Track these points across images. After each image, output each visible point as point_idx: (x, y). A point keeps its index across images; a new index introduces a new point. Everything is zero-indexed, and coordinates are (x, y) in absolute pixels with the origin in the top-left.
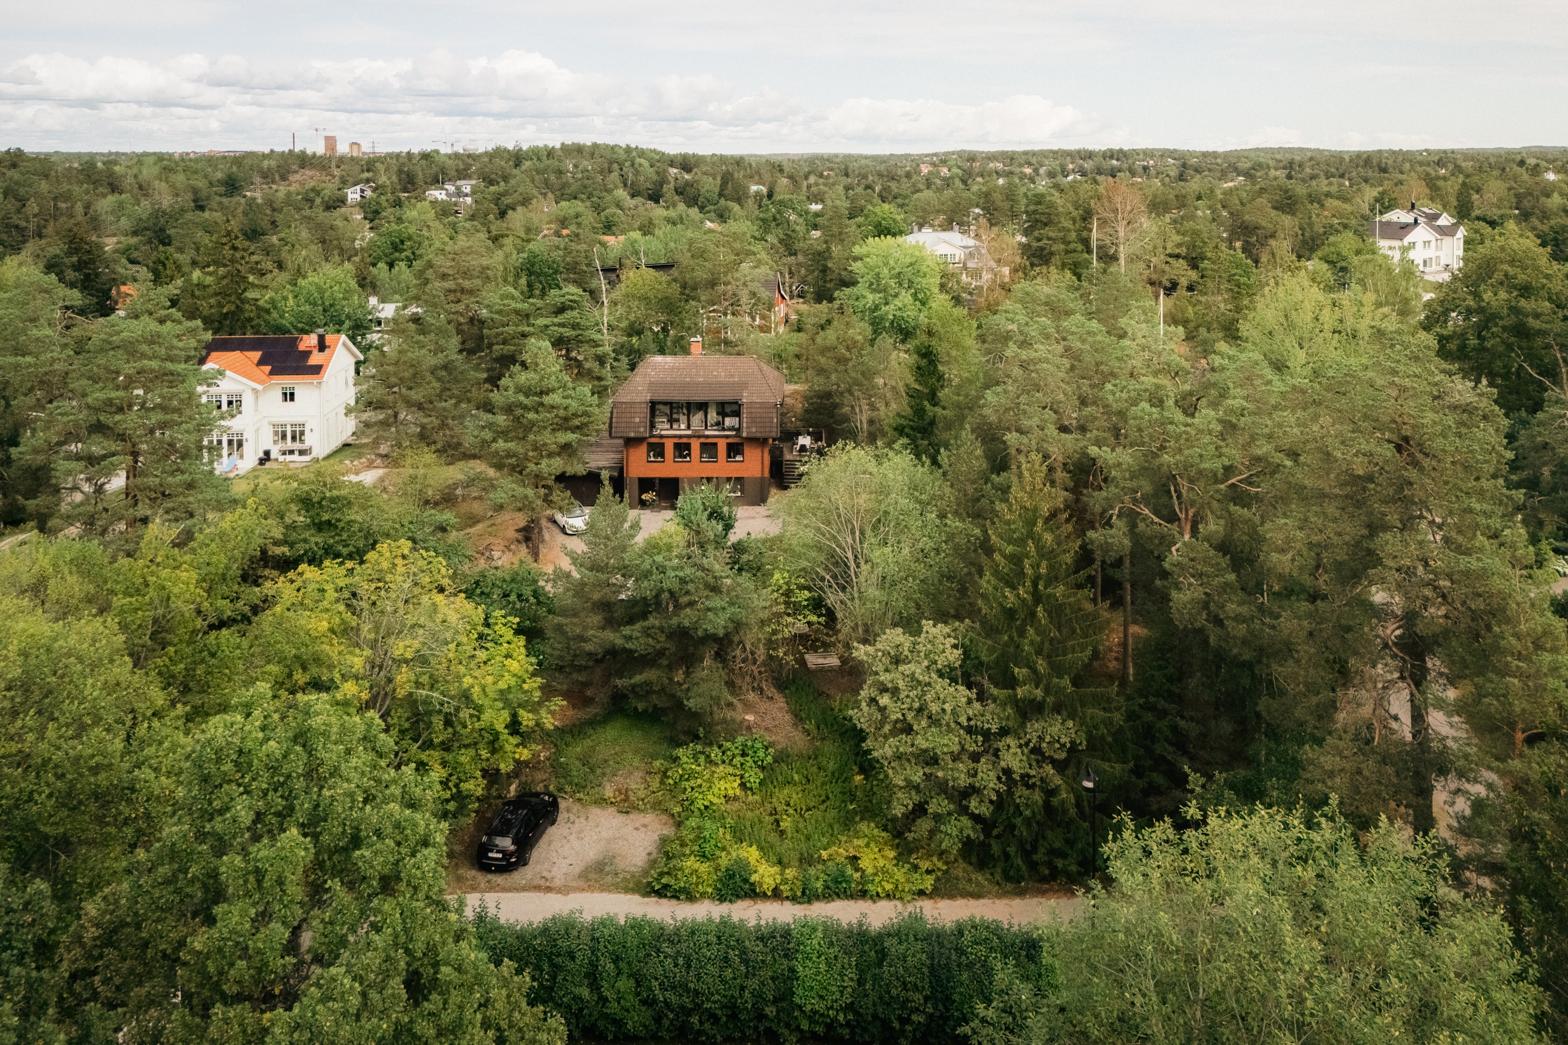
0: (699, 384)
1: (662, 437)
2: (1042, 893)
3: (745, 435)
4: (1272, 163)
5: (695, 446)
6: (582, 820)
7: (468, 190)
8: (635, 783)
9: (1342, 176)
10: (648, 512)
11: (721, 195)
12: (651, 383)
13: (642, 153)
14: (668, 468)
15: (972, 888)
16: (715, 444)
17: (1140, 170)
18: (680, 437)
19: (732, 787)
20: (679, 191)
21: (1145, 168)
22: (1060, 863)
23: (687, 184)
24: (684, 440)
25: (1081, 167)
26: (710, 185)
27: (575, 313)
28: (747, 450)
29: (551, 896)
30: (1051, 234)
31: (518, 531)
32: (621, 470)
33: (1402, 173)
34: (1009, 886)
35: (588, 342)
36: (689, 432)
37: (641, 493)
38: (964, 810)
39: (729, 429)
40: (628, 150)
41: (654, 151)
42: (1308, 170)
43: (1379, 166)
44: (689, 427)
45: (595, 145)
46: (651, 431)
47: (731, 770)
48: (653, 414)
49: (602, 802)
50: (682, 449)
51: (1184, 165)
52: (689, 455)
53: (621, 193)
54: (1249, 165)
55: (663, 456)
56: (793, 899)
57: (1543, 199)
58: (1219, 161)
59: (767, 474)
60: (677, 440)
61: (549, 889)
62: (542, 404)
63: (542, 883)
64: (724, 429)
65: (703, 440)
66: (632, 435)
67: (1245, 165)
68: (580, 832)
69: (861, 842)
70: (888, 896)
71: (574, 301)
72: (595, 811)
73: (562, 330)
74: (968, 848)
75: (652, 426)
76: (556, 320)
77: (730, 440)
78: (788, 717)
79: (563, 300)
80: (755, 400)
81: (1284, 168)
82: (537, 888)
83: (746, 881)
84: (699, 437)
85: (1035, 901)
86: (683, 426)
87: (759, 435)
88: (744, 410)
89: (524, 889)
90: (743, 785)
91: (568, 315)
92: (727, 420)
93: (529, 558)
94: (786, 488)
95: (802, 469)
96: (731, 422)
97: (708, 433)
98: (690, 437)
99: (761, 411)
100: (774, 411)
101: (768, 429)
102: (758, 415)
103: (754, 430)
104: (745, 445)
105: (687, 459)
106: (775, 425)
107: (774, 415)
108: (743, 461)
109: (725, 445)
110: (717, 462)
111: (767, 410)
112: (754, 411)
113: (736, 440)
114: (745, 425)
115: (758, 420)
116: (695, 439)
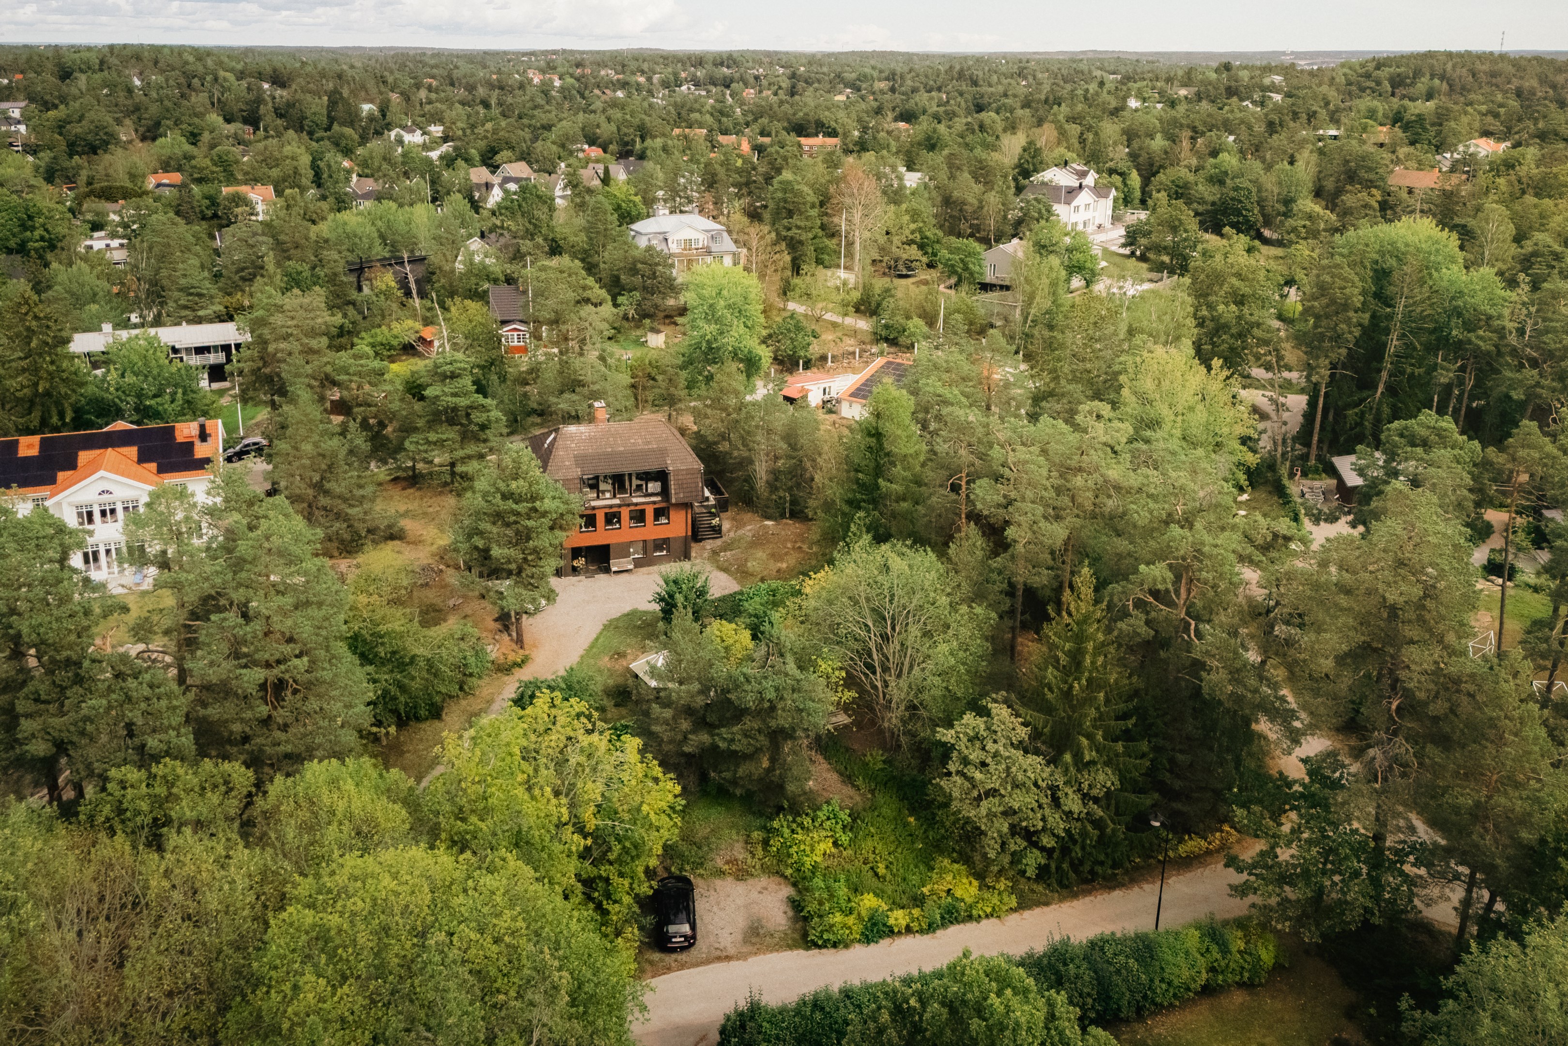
0: (621, 453)
1: (594, 508)
2: (1089, 892)
3: (672, 498)
4: (875, 74)
5: (625, 513)
6: (712, 892)
7: (16, 114)
8: (739, 852)
9: (939, 89)
10: (580, 578)
11: (331, 120)
12: (576, 457)
14: (600, 536)
15: (1043, 899)
16: (643, 510)
17: (752, 80)
18: (611, 507)
19: (827, 846)
20: (279, 113)
21: (757, 78)
22: (1099, 869)
23: (290, 105)
25: (694, 75)
26: (317, 106)
28: (672, 514)
29: (733, 963)
30: (802, 224)
31: (496, 620)
33: (990, 85)
34: (1065, 892)
36: (616, 502)
37: (573, 562)
38: (1035, 845)
39: (654, 495)
42: (909, 83)
43: (971, 79)
44: (614, 496)
47: (824, 833)
49: (721, 873)
50: (612, 518)
51: (793, 76)
52: (619, 522)
53: (215, 118)
54: (854, 76)
55: (594, 526)
56: (921, 931)
57: (1148, 141)
58: (825, 69)
59: (689, 532)
60: (607, 510)
61: (728, 958)
62: (535, 510)
63: (718, 953)
64: (648, 495)
65: (631, 508)
67: (851, 76)
68: (718, 903)
69: (949, 878)
70: (987, 916)
72: (718, 883)
74: (1043, 873)
77: (656, 505)
78: (835, 776)
80: (680, 467)
81: (887, 79)
82: (719, 959)
83: (885, 925)
84: (626, 505)
85: (1087, 899)
86: (609, 497)
87: (686, 500)
88: (671, 475)
89: (708, 961)
90: (835, 844)
92: (650, 485)
93: (514, 646)
94: (700, 541)
95: (715, 521)
96: (654, 487)
97: (635, 500)
98: (619, 506)
99: (687, 477)
100: (699, 476)
101: (694, 494)
102: (685, 481)
103: (682, 495)
104: (671, 509)
105: (618, 526)
106: (700, 489)
107: (699, 480)
108: (669, 524)
109: (652, 510)
110: (645, 526)
111: (692, 476)
112: (681, 477)
113: (663, 504)
114: (673, 492)
115: (685, 486)
116: (625, 508)
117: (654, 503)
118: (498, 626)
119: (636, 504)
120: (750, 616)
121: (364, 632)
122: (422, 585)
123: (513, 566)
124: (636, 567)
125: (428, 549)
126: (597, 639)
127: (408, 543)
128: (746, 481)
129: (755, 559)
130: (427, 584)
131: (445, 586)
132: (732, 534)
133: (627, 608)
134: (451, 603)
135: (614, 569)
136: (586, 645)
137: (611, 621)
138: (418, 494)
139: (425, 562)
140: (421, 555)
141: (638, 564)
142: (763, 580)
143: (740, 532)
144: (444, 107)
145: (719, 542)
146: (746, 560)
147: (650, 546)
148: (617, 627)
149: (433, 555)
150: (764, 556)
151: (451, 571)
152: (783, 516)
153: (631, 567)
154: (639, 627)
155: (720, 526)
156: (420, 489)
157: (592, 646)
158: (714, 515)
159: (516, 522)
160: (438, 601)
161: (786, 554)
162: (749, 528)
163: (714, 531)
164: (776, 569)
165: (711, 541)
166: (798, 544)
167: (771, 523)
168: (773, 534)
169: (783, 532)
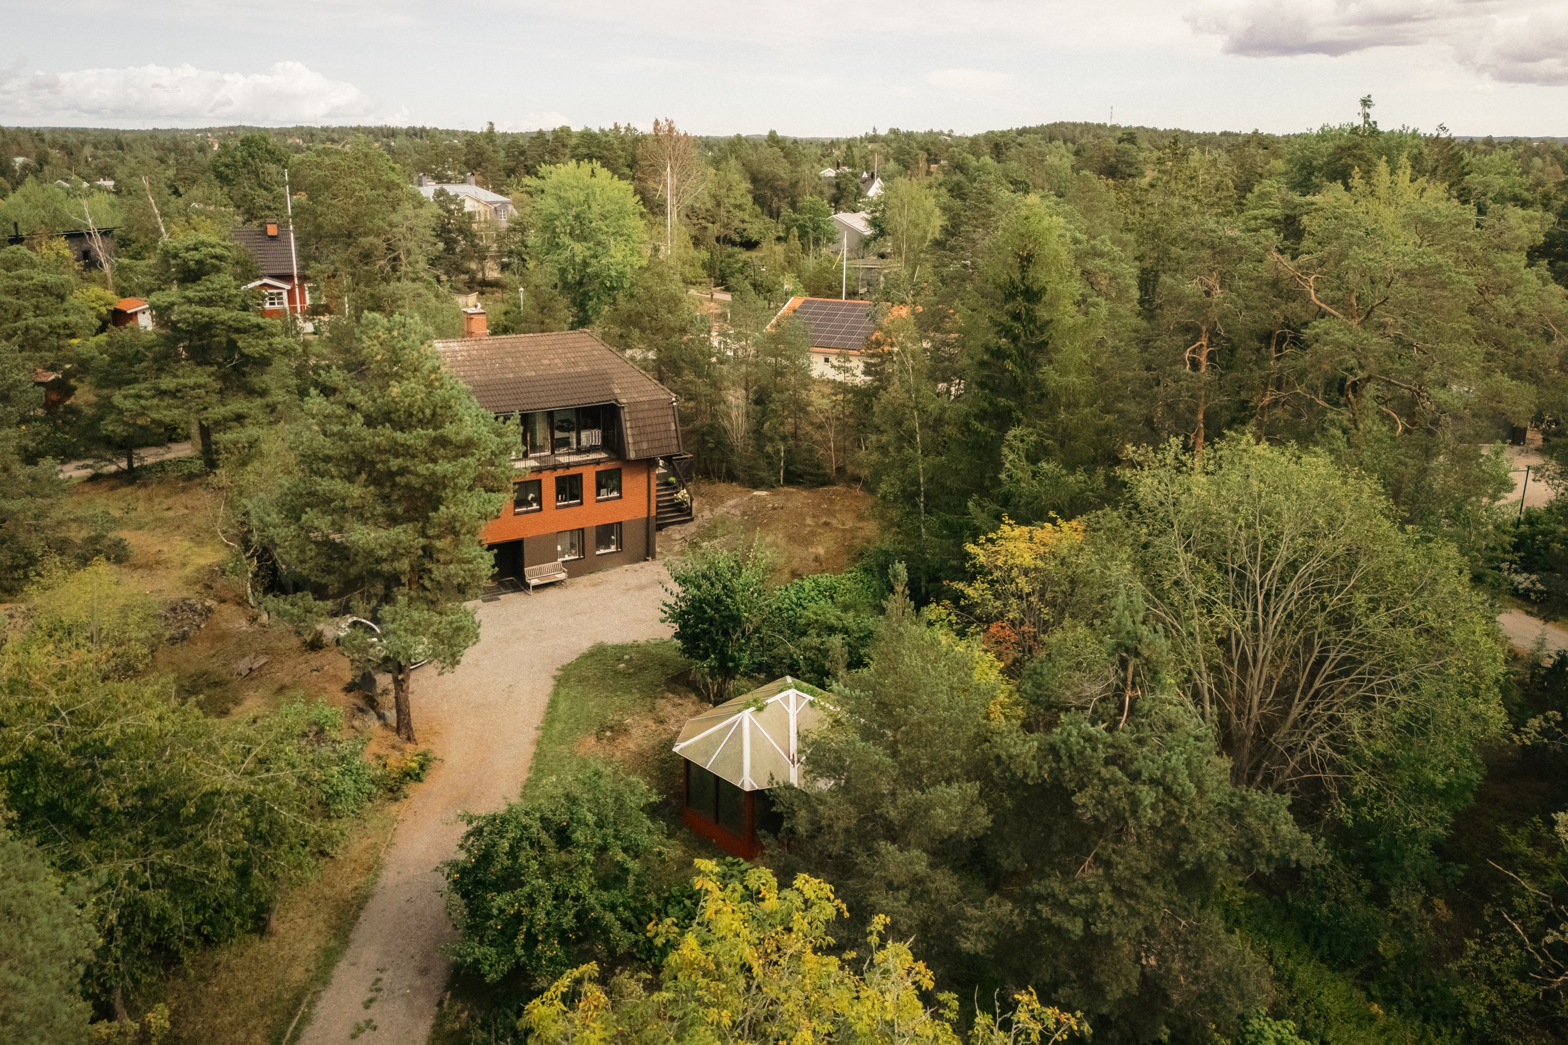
5: (547, 483)
14: (510, 525)
16: (580, 476)
24: (572, 471)
28: (628, 481)
36: (533, 463)
39: (591, 451)
44: (525, 455)
50: (528, 491)
52: (539, 500)
59: (654, 512)
65: (558, 473)
77: (601, 468)
80: (638, 397)
87: (652, 453)
88: (626, 415)
92: (584, 435)
93: (394, 738)
94: (666, 527)
95: (683, 494)
96: (590, 437)
98: (539, 470)
99: (651, 414)
100: (671, 412)
101: (665, 443)
102: (648, 422)
103: (645, 446)
104: (624, 472)
105: (535, 506)
106: (673, 434)
107: (670, 419)
108: (620, 497)
109: (594, 476)
110: (581, 503)
111: (660, 413)
112: (641, 415)
113: (611, 465)
114: (630, 440)
115: (649, 429)
116: (548, 473)
117: (597, 462)
118: (353, 699)
119: (568, 466)
121: (54, 747)
122: (173, 640)
123: (404, 565)
124: (571, 575)
125: (175, 574)
126: (553, 704)
127: (135, 567)
130: (184, 637)
131: (222, 637)
133: (586, 645)
134: (243, 665)
135: (530, 582)
136: (537, 719)
137: (564, 669)
138: (141, 493)
139: (175, 596)
140: (165, 584)
141: (575, 570)
143: (721, 510)
144: (114, 162)
145: (691, 528)
147: (591, 539)
148: (581, 680)
149: (189, 583)
150: (779, 541)
151: (229, 610)
152: (777, 481)
153: (562, 576)
154: (624, 674)
155: (688, 503)
156: (145, 485)
157: (550, 719)
158: (671, 487)
159: (403, 471)
160: (215, 666)
161: (813, 533)
162: (732, 502)
163: (680, 510)
164: (812, 557)
165: (677, 527)
166: (824, 519)
167: (764, 493)
168: (774, 508)
169: (790, 504)
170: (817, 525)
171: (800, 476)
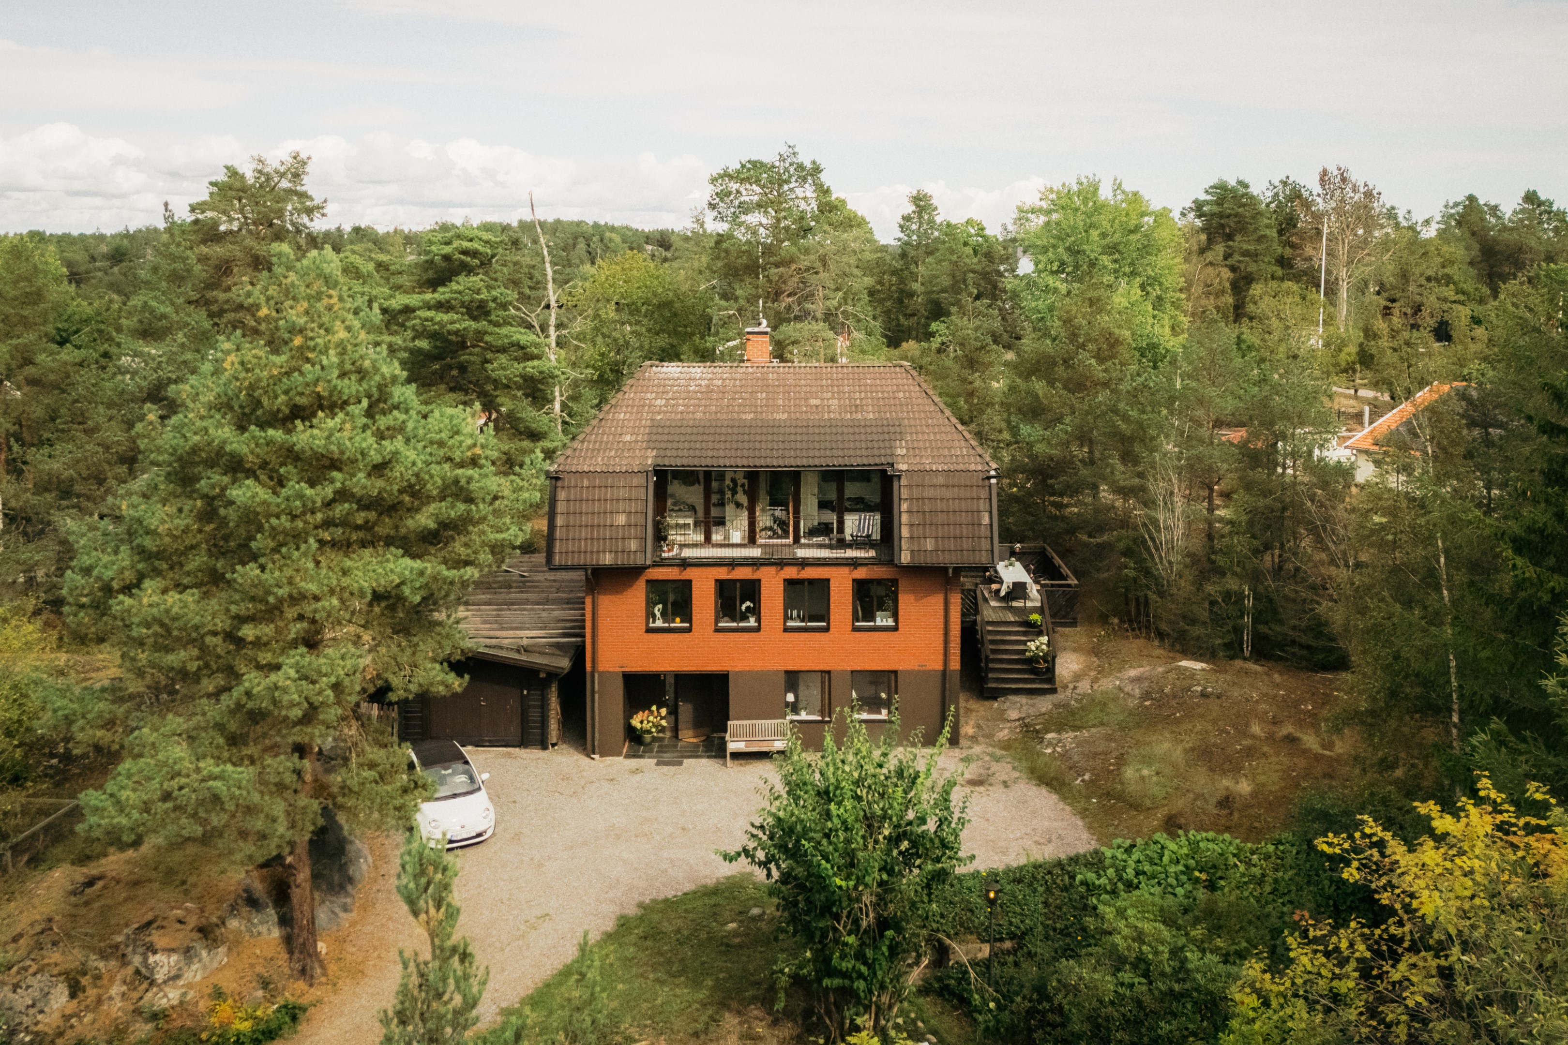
1: (685, 564)
3: (905, 558)
5: (771, 587)
10: (648, 763)
12: (656, 426)
13: (613, 229)
16: (825, 583)
18: (732, 563)
24: (810, 573)
27: (475, 280)
28: (906, 601)
32: (578, 654)
35: (502, 350)
36: (755, 552)
37: (630, 713)
39: (855, 544)
40: (596, 225)
41: (627, 228)
44: (752, 540)
45: (558, 222)
46: (657, 548)
48: (660, 508)
50: (737, 596)
52: (756, 611)
55: (687, 617)
59: (955, 664)
60: (723, 573)
62: (291, 453)
64: (842, 544)
65: (791, 572)
66: (607, 559)
71: (475, 254)
73: (442, 317)
75: (660, 537)
76: (428, 296)
77: (861, 573)
79: (447, 250)
80: (928, 463)
84: (781, 564)
86: (737, 537)
87: (943, 559)
88: (903, 491)
91: (461, 284)
92: (848, 519)
94: (993, 695)
95: (1038, 645)
97: (801, 553)
98: (755, 563)
99: (948, 493)
100: (984, 494)
101: (966, 544)
102: (940, 505)
103: (929, 545)
104: (902, 585)
105: (752, 622)
106: (984, 531)
107: (983, 505)
108: (895, 629)
109: (849, 586)
110: (826, 629)
111: (963, 493)
112: (930, 493)
113: (880, 572)
114: (905, 532)
115: (941, 518)
116: (772, 570)
117: (854, 563)
119: (804, 563)
120: (1119, 962)
128: (1128, 553)
129: (1147, 760)
132: (1084, 686)
135: (733, 746)
137: (649, 906)
142: (1172, 825)
143: (1108, 684)
145: (1044, 704)
146: (1121, 760)
147: (843, 691)
150: (1178, 754)
152: (1233, 650)
153: (784, 745)
155: (1050, 659)
158: (1034, 630)
161: (1250, 752)
162: (1133, 673)
163: (1034, 671)
164: (1221, 794)
165: (1023, 699)
166: (1288, 729)
167: (1198, 666)
168: (1204, 695)
169: (1236, 693)
170: (1270, 738)
171: (1281, 646)
